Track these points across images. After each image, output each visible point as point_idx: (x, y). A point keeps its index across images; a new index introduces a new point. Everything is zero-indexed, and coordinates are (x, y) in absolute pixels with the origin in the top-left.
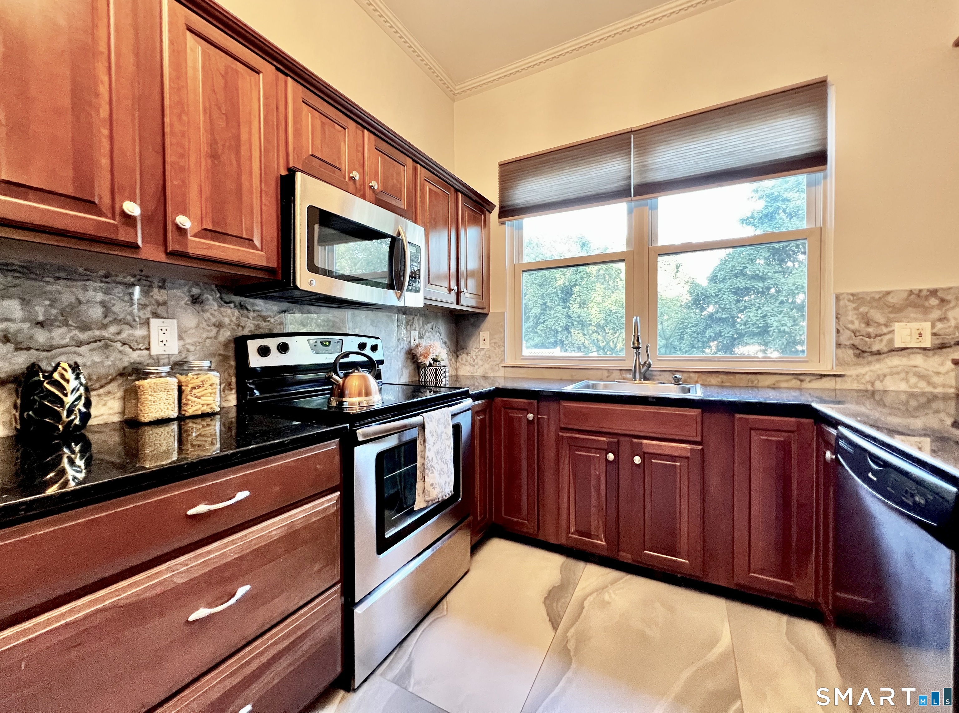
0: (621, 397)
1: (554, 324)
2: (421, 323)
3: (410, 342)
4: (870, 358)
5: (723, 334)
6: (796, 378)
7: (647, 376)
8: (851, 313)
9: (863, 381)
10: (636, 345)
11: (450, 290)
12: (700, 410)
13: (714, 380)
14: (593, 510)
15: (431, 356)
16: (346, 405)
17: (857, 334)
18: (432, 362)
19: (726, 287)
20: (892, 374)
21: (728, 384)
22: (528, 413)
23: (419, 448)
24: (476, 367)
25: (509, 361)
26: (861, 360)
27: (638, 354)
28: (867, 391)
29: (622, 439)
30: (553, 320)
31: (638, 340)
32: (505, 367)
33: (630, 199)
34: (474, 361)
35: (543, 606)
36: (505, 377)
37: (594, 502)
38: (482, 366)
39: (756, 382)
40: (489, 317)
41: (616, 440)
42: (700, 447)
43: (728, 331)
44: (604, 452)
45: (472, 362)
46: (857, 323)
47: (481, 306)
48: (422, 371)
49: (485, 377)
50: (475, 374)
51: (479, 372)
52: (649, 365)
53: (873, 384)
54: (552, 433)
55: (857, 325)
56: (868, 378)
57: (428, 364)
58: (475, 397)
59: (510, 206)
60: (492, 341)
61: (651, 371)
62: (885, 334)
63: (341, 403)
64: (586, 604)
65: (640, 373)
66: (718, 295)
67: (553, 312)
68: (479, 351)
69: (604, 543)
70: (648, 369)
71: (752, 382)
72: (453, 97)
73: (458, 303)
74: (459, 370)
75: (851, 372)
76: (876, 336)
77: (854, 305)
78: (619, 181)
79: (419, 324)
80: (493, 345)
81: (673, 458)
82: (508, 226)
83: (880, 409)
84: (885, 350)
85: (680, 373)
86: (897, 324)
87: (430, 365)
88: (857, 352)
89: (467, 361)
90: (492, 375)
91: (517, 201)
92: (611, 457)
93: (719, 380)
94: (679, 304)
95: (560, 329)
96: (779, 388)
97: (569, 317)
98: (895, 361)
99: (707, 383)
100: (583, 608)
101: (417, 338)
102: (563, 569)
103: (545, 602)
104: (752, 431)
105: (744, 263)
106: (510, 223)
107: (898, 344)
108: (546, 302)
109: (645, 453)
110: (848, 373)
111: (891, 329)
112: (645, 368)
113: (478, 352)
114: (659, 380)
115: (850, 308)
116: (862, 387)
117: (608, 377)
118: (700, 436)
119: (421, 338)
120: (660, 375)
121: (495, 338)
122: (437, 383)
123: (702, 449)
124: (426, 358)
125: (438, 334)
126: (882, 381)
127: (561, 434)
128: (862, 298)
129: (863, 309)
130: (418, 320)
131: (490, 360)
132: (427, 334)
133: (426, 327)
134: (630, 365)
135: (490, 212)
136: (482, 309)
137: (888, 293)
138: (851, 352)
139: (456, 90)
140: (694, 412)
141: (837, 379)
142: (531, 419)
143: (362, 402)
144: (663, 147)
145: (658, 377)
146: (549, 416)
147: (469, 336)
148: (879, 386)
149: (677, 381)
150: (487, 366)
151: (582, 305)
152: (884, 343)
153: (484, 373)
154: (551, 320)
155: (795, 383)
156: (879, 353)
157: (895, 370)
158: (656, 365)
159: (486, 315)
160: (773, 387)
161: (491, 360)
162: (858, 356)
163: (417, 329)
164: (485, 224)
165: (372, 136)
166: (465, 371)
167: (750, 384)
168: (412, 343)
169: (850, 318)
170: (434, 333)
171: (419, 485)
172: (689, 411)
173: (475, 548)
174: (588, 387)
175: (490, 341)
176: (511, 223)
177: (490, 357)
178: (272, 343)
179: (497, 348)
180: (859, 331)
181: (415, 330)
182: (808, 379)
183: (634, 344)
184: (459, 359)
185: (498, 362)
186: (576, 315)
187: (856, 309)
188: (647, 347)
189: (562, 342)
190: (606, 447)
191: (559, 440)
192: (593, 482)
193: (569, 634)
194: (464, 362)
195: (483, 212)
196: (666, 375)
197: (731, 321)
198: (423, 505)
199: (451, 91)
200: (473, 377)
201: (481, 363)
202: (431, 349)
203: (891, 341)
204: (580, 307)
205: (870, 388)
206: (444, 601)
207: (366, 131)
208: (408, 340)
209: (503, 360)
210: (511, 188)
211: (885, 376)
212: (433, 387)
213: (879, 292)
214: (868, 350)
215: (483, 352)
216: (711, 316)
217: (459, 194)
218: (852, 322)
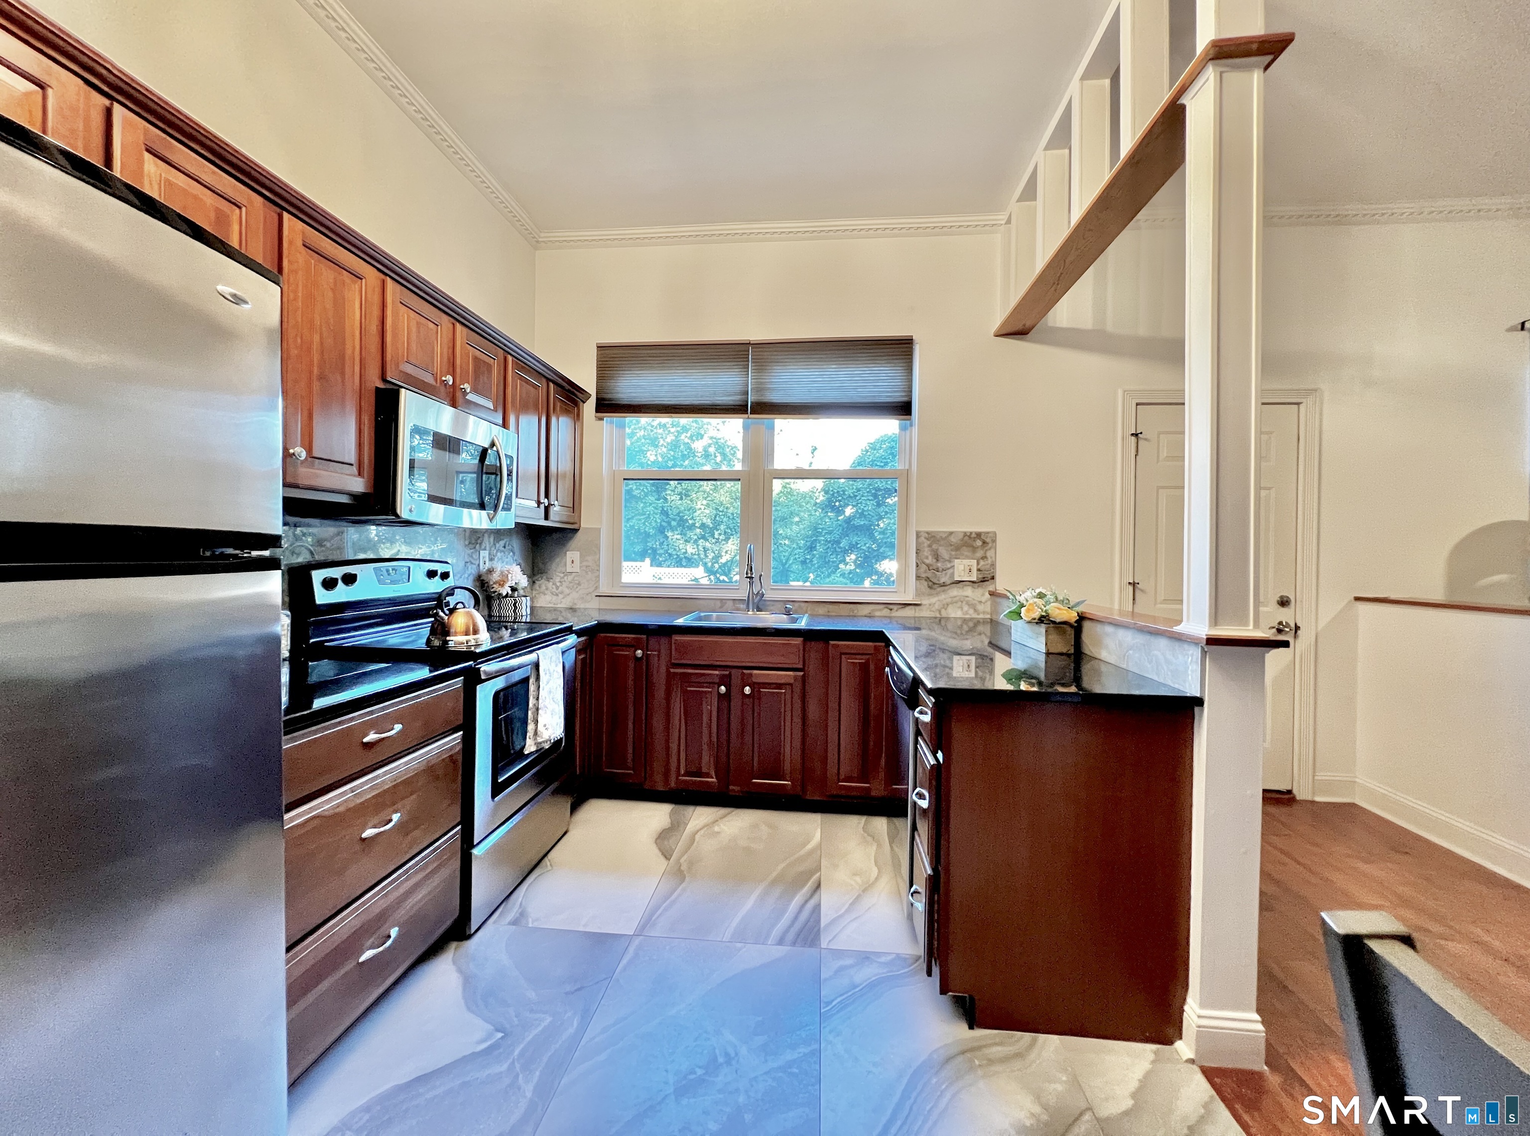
0: (733, 629)
1: (644, 523)
2: (492, 539)
3: (479, 565)
4: (939, 589)
5: (859, 546)
6: (887, 608)
7: (760, 607)
8: (926, 549)
9: (933, 609)
10: (749, 575)
11: (539, 503)
12: (801, 639)
13: (822, 610)
14: (705, 747)
15: (509, 584)
16: (451, 644)
17: (931, 568)
18: (510, 592)
19: (865, 486)
20: (952, 603)
21: (833, 614)
22: (636, 651)
23: (532, 688)
24: (561, 596)
25: (604, 589)
26: (933, 591)
27: (751, 584)
28: (936, 618)
29: (734, 671)
30: (642, 517)
31: (751, 570)
32: (599, 596)
33: (746, 416)
34: (557, 588)
35: (655, 845)
36: (599, 609)
37: (705, 739)
38: (568, 595)
39: (856, 611)
40: (579, 534)
41: (727, 673)
42: (802, 673)
43: (865, 543)
44: (716, 686)
45: (554, 590)
46: (930, 557)
47: (572, 521)
48: (495, 604)
49: (572, 610)
50: (559, 606)
51: (564, 603)
52: (763, 595)
53: (940, 612)
54: (663, 669)
55: (930, 560)
56: (937, 606)
57: (504, 594)
58: (579, 633)
59: (610, 400)
60: (585, 564)
61: (765, 600)
62: (948, 569)
63: (446, 642)
64: (697, 837)
65: (753, 603)
66: (857, 496)
67: (642, 505)
68: (565, 576)
69: (714, 780)
70: (761, 599)
71: (853, 611)
72: (536, 244)
73: (546, 518)
74: (535, 601)
75: (925, 601)
76: (943, 570)
77: (929, 542)
78: (736, 394)
79: (490, 544)
80: (584, 568)
81: (779, 686)
82: (607, 422)
83: (944, 633)
84: (949, 582)
85: (791, 603)
86: (956, 560)
87: (507, 596)
88: (930, 584)
89: (547, 589)
90: (582, 606)
91: (620, 396)
92: (723, 688)
93: (826, 609)
94: (813, 502)
95: (652, 532)
96: (874, 617)
97: (665, 513)
98: (955, 592)
99: (815, 613)
100: (694, 840)
101: (487, 560)
102: (672, 814)
103: (656, 842)
104: (843, 656)
105: (885, 458)
106: (609, 419)
107: (957, 578)
108: (631, 489)
109: (755, 683)
110: (924, 602)
111: (952, 564)
112: (759, 597)
113: (563, 578)
114: (771, 611)
115: (926, 545)
116: (932, 615)
117: (721, 607)
118: (801, 663)
119: (491, 560)
120: (773, 605)
121: (587, 561)
122: (516, 618)
123: (804, 676)
124: (502, 586)
125: (511, 554)
126: (946, 609)
127: (672, 670)
128: (934, 536)
129: (934, 546)
130: (489, 537)
131: (579, 587)
132: (499, 554)
133: (497, 545)
134: (743, 594)
135: (584, 402)
136: (572, 524)
137: (951, 533)
138: (926, 583)
139: (540, 237)
140: (798, 641)
141: (916, 607)
142: (640, 656)
143: (470, 641)
144: (779, 368)
145: (772, 608)
146: (659, 651)
147: (552, 558)
148: (944, 614)
149: (788, 613)
150: (575, 595)
151: (684, 497)
152: (948, 575)
153: (571, 604)
154: (639, 517)
155: (886, 612)
156: (944, 585)
157: (955, 599)
158: (769, 595)
159: (576, 531)
160: (870, 616)
161: (581, 587)
162: (930, 587)
163: (488, 548)
164: (577, 417)
165: (465, 330)
166: (544, 601)
167: (851, 614)
168: (481, 567)
169: (926, 554)
170: (507, 553)
171: (531, 727)
172: (793, 640)
173: (574, 808)
174: (700, 619)
175: (581, 563)
176: (611, 421)
177: (579, 584)
178: (336, 573)
179: (589, 573)
180: (931, 565)
181: (485, 549)
182: (895, 607)
183: (747, 574)
184: (536, 586)
185: (591, 590)
186: (675, 511)
187: (930, 546)
188: (761, 576)
189: (654, 551)
190: (717, 681)
191: (670, 676)
192: (705, 719)
193: (682, 860)
194: (544, 588)
195: (576, 404)
196: (779, 605)
197: (868, 530)
198: (533, 749)
199: (534, 237)
200: (555, 609)
201: (567, 591)
202: (510, 576)
203: (953, 574)
204: (681, 499)
205: (938, 615)
206: (546, 859)
207: (458, 325)
208: (477, 563)
209: (597, 588)
210: (611, 378)
211: (948, 605)
212: (511, 622)
213: (945, 532)
214: (937, 582)
215: (570, 578)
216: (848, 520)
217: (551, 385)
218: (927, 558)
